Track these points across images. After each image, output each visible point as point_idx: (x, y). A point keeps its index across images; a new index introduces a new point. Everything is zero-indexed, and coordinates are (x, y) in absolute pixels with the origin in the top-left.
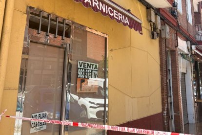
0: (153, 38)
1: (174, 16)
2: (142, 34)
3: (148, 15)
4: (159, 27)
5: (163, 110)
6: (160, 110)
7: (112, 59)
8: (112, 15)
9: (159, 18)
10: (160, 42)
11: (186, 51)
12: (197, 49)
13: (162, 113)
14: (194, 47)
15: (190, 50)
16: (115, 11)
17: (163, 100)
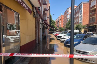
0: (34, 17)
1: (39, 11)
2: (31, 15)
3: (33, 9)
4: (36, 14)
5: (36, 38)
6: (35, 39)
7: (21, 23)
8: (22, 4)
9: (36, 11)
10: (36, 19)
11: (41, 22)
12: (44, 22)
13: (36, 39)
14: (43, 21)
15: (42, 22)
16: (23, 3)
17: (36, 36)
